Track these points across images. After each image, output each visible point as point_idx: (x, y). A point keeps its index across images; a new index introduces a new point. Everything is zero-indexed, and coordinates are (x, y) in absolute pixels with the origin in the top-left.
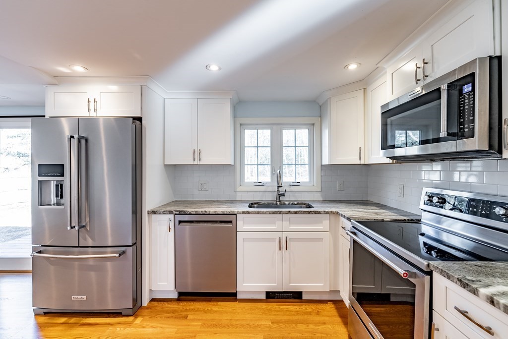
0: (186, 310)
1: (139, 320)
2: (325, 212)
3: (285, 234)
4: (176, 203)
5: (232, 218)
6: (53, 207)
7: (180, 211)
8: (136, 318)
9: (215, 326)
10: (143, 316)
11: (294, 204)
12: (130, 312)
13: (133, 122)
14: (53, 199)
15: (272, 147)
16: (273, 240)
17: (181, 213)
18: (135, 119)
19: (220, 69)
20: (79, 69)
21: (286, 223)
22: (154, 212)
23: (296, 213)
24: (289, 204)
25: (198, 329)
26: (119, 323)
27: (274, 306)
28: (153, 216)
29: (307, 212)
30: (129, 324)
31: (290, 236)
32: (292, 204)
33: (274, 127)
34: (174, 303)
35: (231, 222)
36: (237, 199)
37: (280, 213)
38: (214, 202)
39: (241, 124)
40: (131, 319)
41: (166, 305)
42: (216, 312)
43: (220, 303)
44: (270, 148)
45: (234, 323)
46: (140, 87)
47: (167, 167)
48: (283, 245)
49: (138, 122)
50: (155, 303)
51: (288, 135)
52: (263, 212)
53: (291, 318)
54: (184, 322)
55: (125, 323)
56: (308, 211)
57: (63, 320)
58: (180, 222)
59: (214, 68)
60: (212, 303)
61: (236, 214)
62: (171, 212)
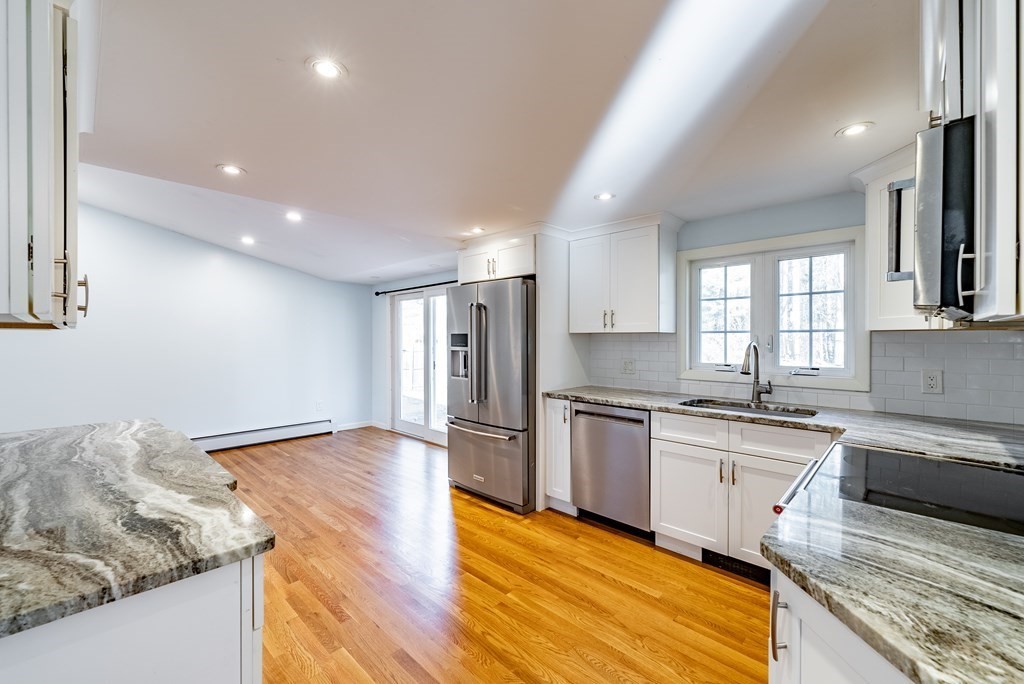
0: (580, 532)
1: (527, 521)
2: (817, 426)
3: (733, 457)
4: (590, 389)
5: (644, 416)
6: (461, 378)
7: (577, 397)
8: (526, 518)
9: (606, 559)
10: (533, 520)
11: (788, 411)
12: (520, 510)
13: (524, 283)
14: (462, 371)
15: (752, 297)
16: (711, 462)
17: (577, 400)
18: (525, 277)
19: (613, 196)
20: (477, 231)
21: (735, 438)
22: (549, 395)
23: (753, 421)
24: (776, 409)
25: (583, 553)
26: (509, 517)
27: (711, 575)
28: (548, 399)
29: (777, 421)
30: (517, 521)
31: (741, 460)
32: (784, 410)
33: (759, 258)
34: (571, 520)
35: (640, 422)
36: (682, 392)
37: (723, 417)
38: (640, 391)
39: (691, 262)
40: (521, 517)
41: (561, 518)
42: (616, 547)
43: (627, 540)
44: (749, 300)
45: (631, 565)
46: (532, 238)
47: (574, 336)
48: (729, 475)
49: (531, 281)
50: (550, 513)
51: (792, 272)
52: (692, 411)
53: (726, 597)
54: (571, 540)
55: (513, 518)
56: (780, 421)
57: (467, 497)
58: (578, 412)
59: (605, 197)
60: (616, 537)
61: (649, 411)
62: (566, 398)
